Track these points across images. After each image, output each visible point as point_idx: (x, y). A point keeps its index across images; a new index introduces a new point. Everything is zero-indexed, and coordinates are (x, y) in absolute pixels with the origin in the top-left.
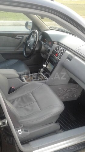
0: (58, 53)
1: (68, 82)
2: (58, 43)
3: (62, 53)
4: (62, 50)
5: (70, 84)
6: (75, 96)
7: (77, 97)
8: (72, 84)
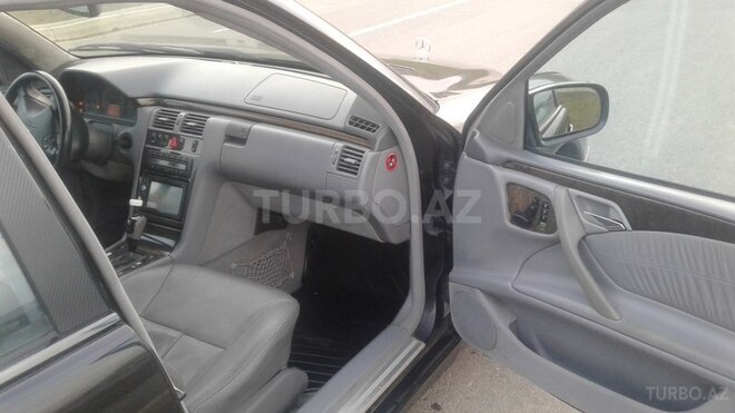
0: (178, 136)
1: (252, 228)
2: (159, 100)
3: (197, 130)
4: (188, 119)
5: (262, 234)
6: (292, 275)
7: (299, 277)
8: (268, 233)
